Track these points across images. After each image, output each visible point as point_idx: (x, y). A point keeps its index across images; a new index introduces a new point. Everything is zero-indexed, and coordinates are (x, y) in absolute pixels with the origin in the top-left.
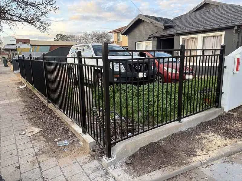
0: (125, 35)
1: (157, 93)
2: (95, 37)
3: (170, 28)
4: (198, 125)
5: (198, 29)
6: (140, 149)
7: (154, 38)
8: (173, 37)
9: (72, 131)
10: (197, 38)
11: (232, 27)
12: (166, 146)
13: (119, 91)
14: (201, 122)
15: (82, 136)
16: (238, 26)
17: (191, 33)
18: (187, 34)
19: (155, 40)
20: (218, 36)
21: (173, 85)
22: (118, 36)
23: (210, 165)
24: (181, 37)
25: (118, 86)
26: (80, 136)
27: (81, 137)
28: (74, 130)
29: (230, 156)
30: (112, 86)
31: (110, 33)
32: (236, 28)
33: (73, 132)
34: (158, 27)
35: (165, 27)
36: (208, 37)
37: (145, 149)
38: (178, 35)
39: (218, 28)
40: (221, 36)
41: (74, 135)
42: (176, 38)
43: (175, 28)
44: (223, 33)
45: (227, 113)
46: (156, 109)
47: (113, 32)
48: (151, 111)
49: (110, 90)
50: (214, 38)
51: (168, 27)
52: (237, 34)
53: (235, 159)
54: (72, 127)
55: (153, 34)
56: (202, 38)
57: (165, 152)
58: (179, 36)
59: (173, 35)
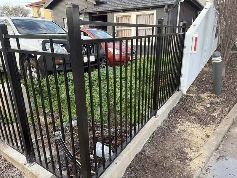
0: (49, 9)
1: (113, 80)
2: (7, 10)
3: (101, 4)
4: (169, 115)
5: (131, 7)
6: (126, 171)
7: (85, 14)
8: (106, 14)
9: (5, 159)
10: (130, 16)
11: (163, 7)
12: (153, 154)
13: (63, 82)
14: (170, 110)
15: (29, 169)
16: (168, 5)
17: (124, 11)
18: (121, 11)
19: (87, 17)
20: (150, 15)
21: (123, 68)
22: (38, 11)
23: (209, 168)
24: (114, 14)
25: (61, 75)
26: (24, 168)
27: (27, 170)
28: (10, 158)
29: (218, 149)
30: (52, 75)
31: (27, 6)
32: (166, 7)
33: (8, 159)
34: (89, 2)
35: (96, 3)
36: (140, 15)
37: (133, 167)
38: (111, 12)
39: (150, 7)
40: (153, 15)
41: (11, 166)
42: (109, 15)
43: (106, 5)
44: (155, 12)
45: (186, 95)
46: (118, 101)
47: (32, 6)
48: (113, 104)
49: (51, 81)
50: (147, 16)
51: (100, 3)
52: (167, 13)
53: (224, 151)
54: (4, 153)
55: (83, 10)
56: (136, 16)
57: (156, 165)
58: (113, 13)
59: (106, 12)
